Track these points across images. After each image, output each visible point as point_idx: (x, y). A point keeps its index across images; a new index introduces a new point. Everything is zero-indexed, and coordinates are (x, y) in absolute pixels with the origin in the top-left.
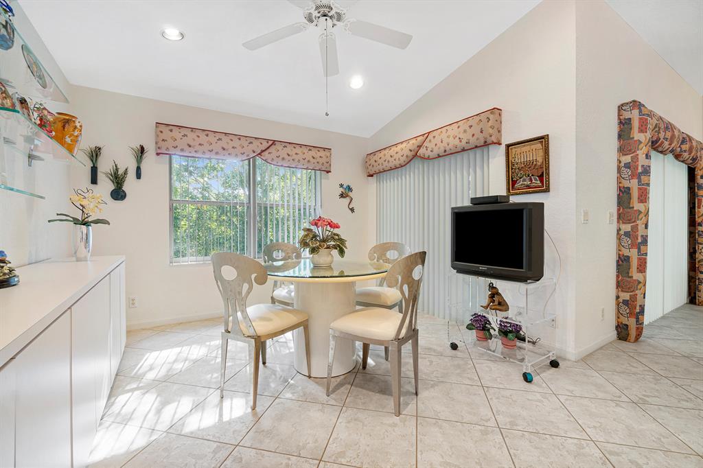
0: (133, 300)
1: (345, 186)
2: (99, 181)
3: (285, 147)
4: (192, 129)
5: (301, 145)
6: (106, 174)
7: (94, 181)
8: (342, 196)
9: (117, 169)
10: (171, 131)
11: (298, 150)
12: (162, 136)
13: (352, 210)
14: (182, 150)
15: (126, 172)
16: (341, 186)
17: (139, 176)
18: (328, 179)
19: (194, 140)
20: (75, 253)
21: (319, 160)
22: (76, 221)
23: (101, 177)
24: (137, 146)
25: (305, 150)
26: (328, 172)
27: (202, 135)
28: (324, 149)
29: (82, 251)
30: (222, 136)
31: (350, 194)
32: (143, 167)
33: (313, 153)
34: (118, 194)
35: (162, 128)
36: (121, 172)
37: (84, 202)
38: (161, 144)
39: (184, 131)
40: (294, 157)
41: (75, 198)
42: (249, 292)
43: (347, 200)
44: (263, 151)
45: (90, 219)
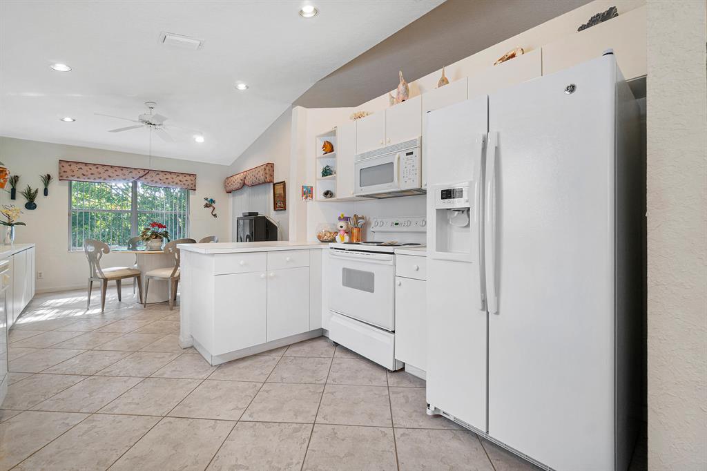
0: (40, 274)
1: (209, 200)
2: (16, 197)
3: (158, 174)
4: (86, 164)
5: (171, 173)
6: (22, 193)
7: (13, 197)
8: (206, 206)
9: (30, 190)
10: (70, 166)
11: (168, 176)
12: (63, 169)
13: (215, 216)
14: (78, 178)
15: (36, 191)
16: (206, 199)
17: (46, 193)
18: (194, 194)
19: (87, 171)
20: (4, 241)
21: (185, 182)
22: (5, 224)
23: (18, 195)
24: (45, 174)
25: (174, 176)
26: (195, 190)
27: (94, 168)
28: (190, 175)
29: (8, 240)
30: (109, 168)
31: (213, 205)
32: (49, 188)
33: (180, 178)
34: (31, 205)
35: (63, 164)
36: (32, 192)
37: (10, 213)
38: (62, 174)
39: (79, 166)
40: (165, 180)
41: (4, 211)
42: (100, 257)
43: (211, 209)
44: (140, 177)
45: (13, 223)
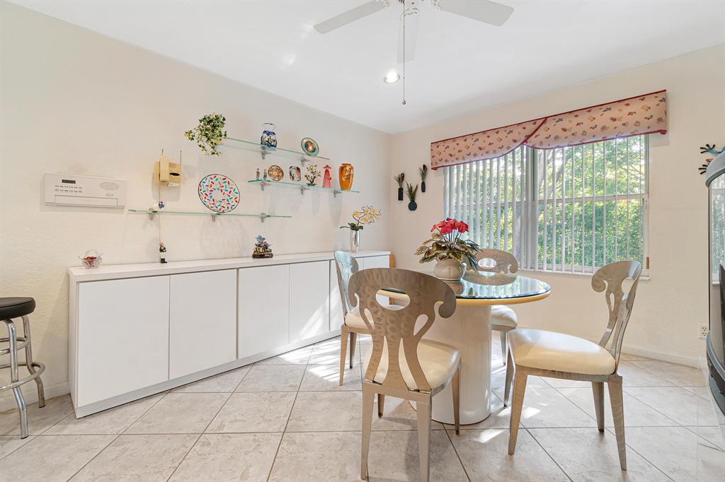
6: (406, 192)
7: (401, 197)
10: (438, 146)
15: (416, 188)
17: (423, 190)
19: (454, 149)
23: (404, 195)
25: (596, 113)
26: (661, 132)
27: (462, 142)
32: (426, 181)
33: (614, 111)
34: (412, 206)
44: (528, 137)
